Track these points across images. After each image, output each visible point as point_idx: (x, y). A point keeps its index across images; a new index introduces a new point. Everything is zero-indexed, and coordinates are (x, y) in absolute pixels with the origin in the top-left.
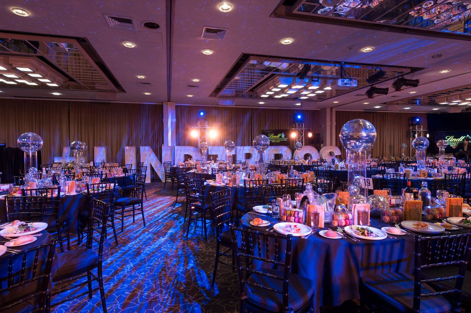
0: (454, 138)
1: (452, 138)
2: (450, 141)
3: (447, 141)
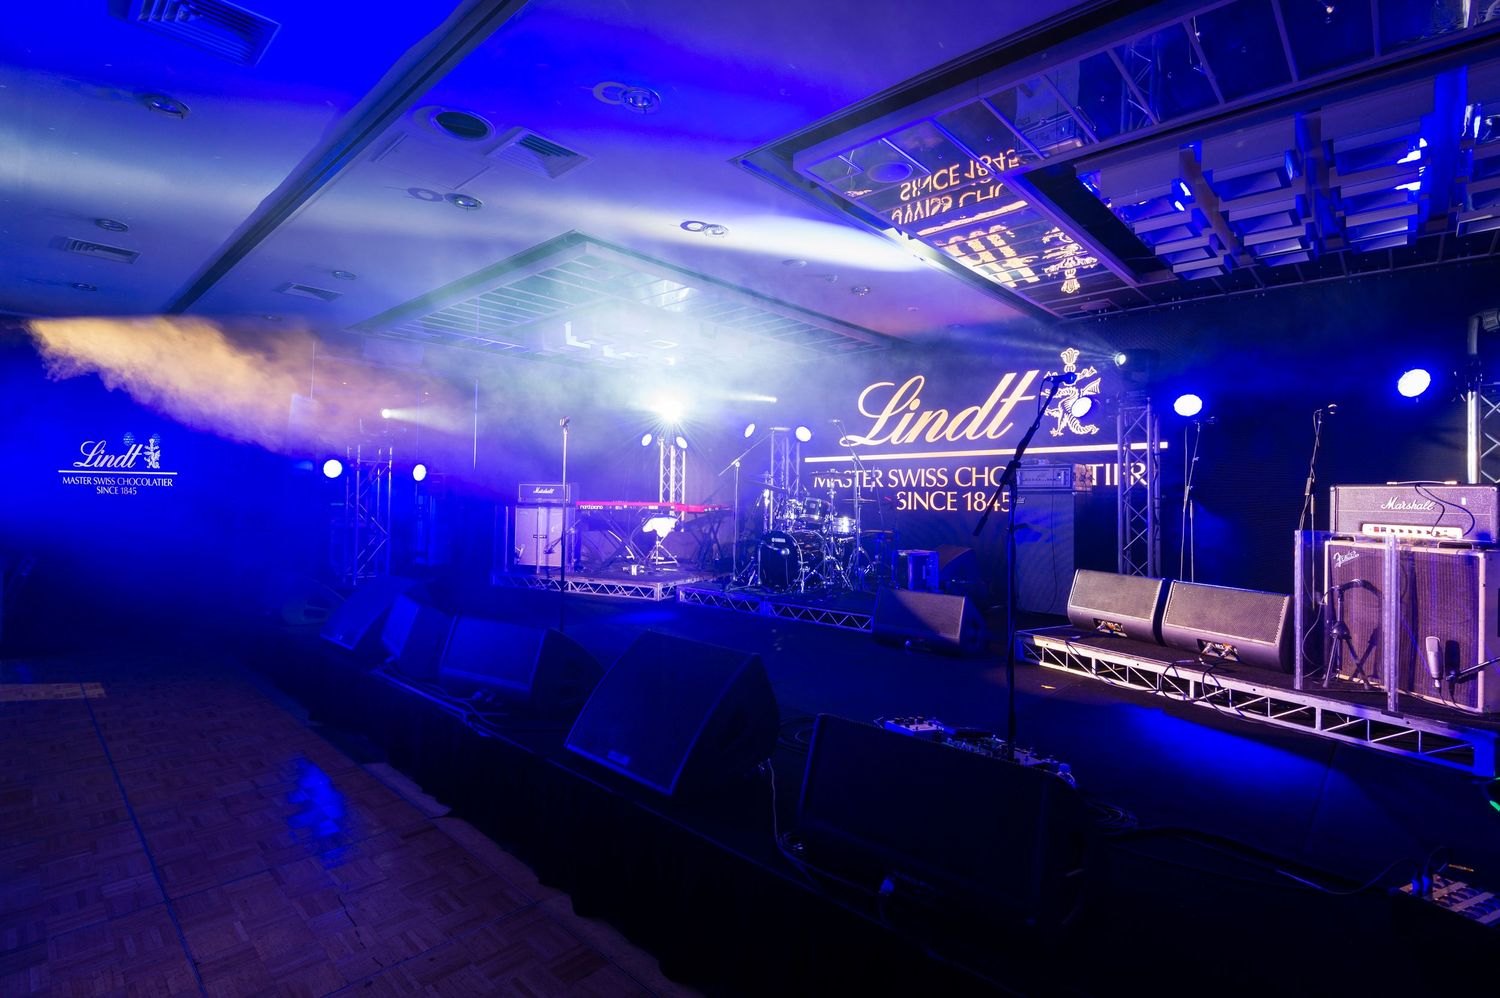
0: (930, 402)
1: (915, 404)
2: (894, 437)
3: (866, 441)
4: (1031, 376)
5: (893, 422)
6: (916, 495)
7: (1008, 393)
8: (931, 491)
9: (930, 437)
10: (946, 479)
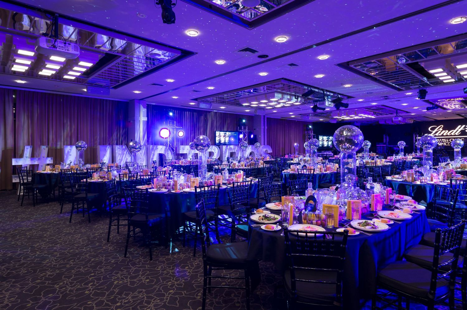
4: (464, 126)
5: (436, 132)
6: (442, 143)
7: (459, 128)
8: (445, 142)
9: (444, 134)
10: (448, 141)
